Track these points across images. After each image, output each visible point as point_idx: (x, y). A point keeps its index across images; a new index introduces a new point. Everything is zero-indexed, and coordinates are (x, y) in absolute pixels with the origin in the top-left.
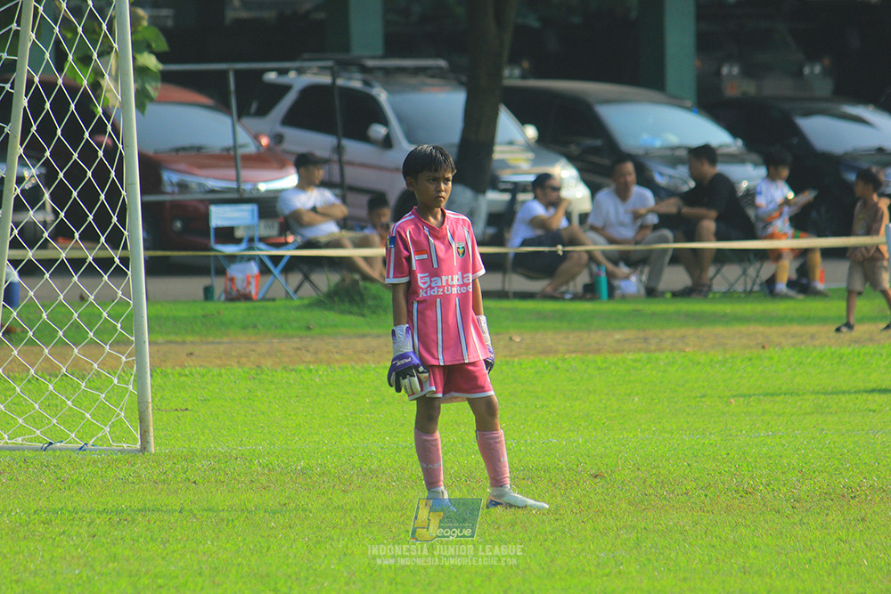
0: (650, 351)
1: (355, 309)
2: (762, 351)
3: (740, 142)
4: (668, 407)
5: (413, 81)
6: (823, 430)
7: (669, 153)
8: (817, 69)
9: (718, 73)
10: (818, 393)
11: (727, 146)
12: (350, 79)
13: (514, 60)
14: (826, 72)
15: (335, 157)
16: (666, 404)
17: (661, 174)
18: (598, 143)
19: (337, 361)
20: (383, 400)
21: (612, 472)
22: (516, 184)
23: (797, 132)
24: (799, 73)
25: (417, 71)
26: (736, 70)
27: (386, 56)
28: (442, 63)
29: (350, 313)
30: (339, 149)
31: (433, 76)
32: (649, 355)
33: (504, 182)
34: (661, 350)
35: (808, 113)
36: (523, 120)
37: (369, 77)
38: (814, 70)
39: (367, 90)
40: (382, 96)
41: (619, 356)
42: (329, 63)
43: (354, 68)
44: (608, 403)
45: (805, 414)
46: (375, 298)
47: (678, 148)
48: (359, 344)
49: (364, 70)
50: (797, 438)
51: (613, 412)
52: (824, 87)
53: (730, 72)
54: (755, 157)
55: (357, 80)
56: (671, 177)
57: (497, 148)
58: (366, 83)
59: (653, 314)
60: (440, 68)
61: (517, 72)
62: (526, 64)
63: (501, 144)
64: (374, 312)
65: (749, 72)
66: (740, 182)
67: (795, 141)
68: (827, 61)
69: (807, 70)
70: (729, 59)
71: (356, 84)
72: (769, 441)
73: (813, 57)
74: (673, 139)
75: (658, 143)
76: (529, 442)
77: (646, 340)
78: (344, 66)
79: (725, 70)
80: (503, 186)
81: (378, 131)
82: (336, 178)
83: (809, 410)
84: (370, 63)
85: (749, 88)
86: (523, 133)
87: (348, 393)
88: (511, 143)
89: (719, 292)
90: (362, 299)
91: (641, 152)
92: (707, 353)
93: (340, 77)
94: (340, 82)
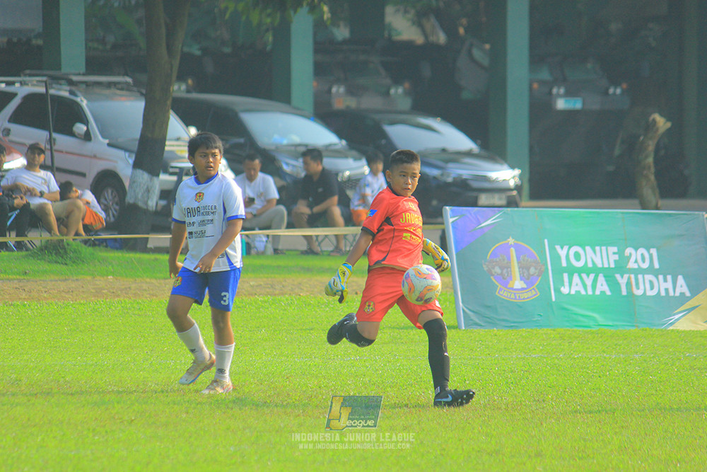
0: (275, 295)
1: (60, 259)
2: (355, 296)
3: (344, 142)
4: (286, 337)
5: (107, 92)
6: (395, 355)
7: (293, 148)
8: (400, 90)
9: (329, 91)
10: (393, 328)
11: (335, 145)
12: (59, 90)
13: (181, 78)
14: (406, 93)
15: (48, 147)
16: (285, 334)
17: (287, 164)
18: (242, 140)
19: (45, 298)
20: (78, 328)
21: (243, 386)
22: (181, 169)
23: (384, 135)
24: (387, 94)
25: (109, 85)
26: (342, 90)
27: (88, 73)
28: (129, 80)
29: (57, 262)
30: (51, 141)
31: (122, 89)
32: (273, 298)
33: (172, 167)
34: (283, 294)
35: (393, 123)
36: (187, 122)
37: (74, 88)
38: (398, 91)
39: (72, 97)
40: (84, 103)
41: (252, 298)
42: (44, 79)
43: (63, 82)
44: (242, 334)
45: (384, 343)
46: (75, 251)
47: (299, 145)
48: (62, 286)
49: (71, 83)
50: (376, 361)
51: (246, 340)
52: (406, 103)
53: (337, 91)
54: (354, 153)
55: (66, 90)
56: (294, 166)
57: (167, 143)
58: (71, 93)
59: (279, 267)
60: (127, 83)
61: (183, 87)
62: (190, 82)
63: (170, 140)
64: (74, 262)
65: (351, 92)
66: (343, 172)
67: (383, 142)
68: (407, 85)
69: (392, 91)
70: (338, 81)
71: (65, 94)
72: (356, 363)
73: (397, 81)
74: (296, 139)
75: (285, 142)
76: (183, 362)
77: (272, 286)
78: (56, 79)
79: (334, 90)
80: (171, 170)
81: (80, 128)
82: (49, 163)
83: (387, 341)
84: (75, 78)
85: (351, 103)
86: (188, 133)
87: (52, 323)
88: (178, 139)
89: (327, 251)
90: (66, 252)
91: (273, 148)
92: (315, 297)
93: (52, 88)
94: (52, 92)
